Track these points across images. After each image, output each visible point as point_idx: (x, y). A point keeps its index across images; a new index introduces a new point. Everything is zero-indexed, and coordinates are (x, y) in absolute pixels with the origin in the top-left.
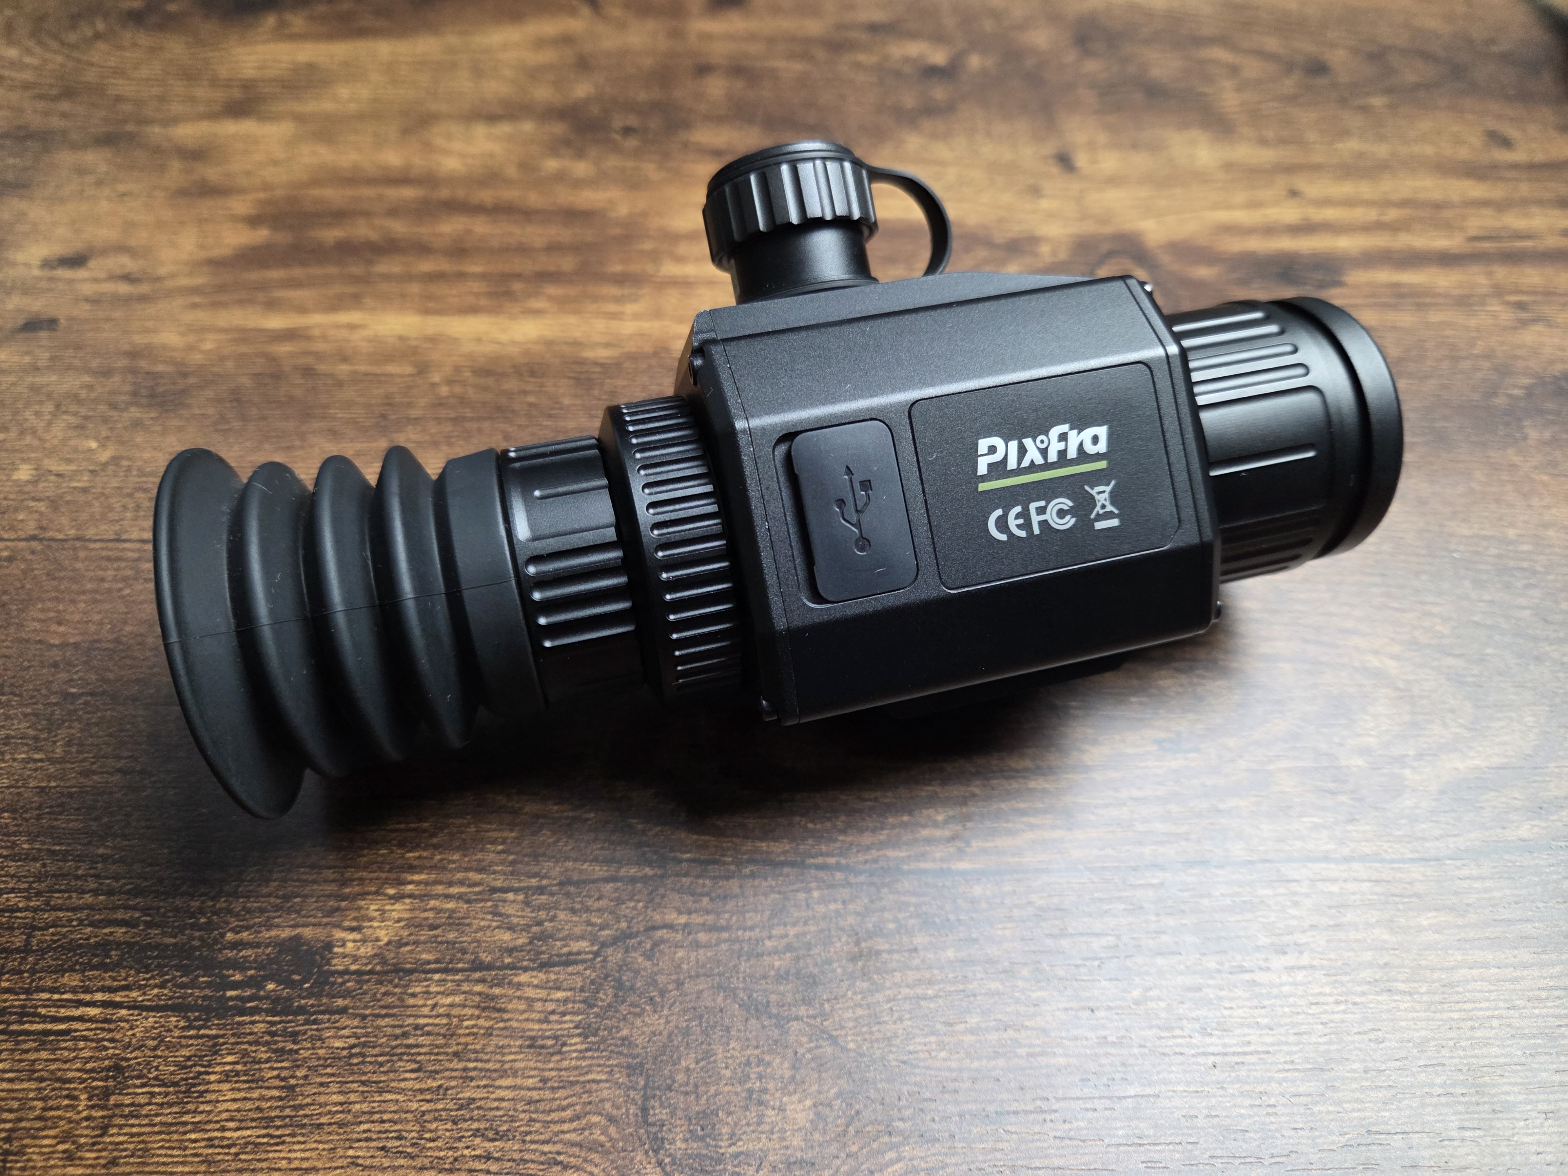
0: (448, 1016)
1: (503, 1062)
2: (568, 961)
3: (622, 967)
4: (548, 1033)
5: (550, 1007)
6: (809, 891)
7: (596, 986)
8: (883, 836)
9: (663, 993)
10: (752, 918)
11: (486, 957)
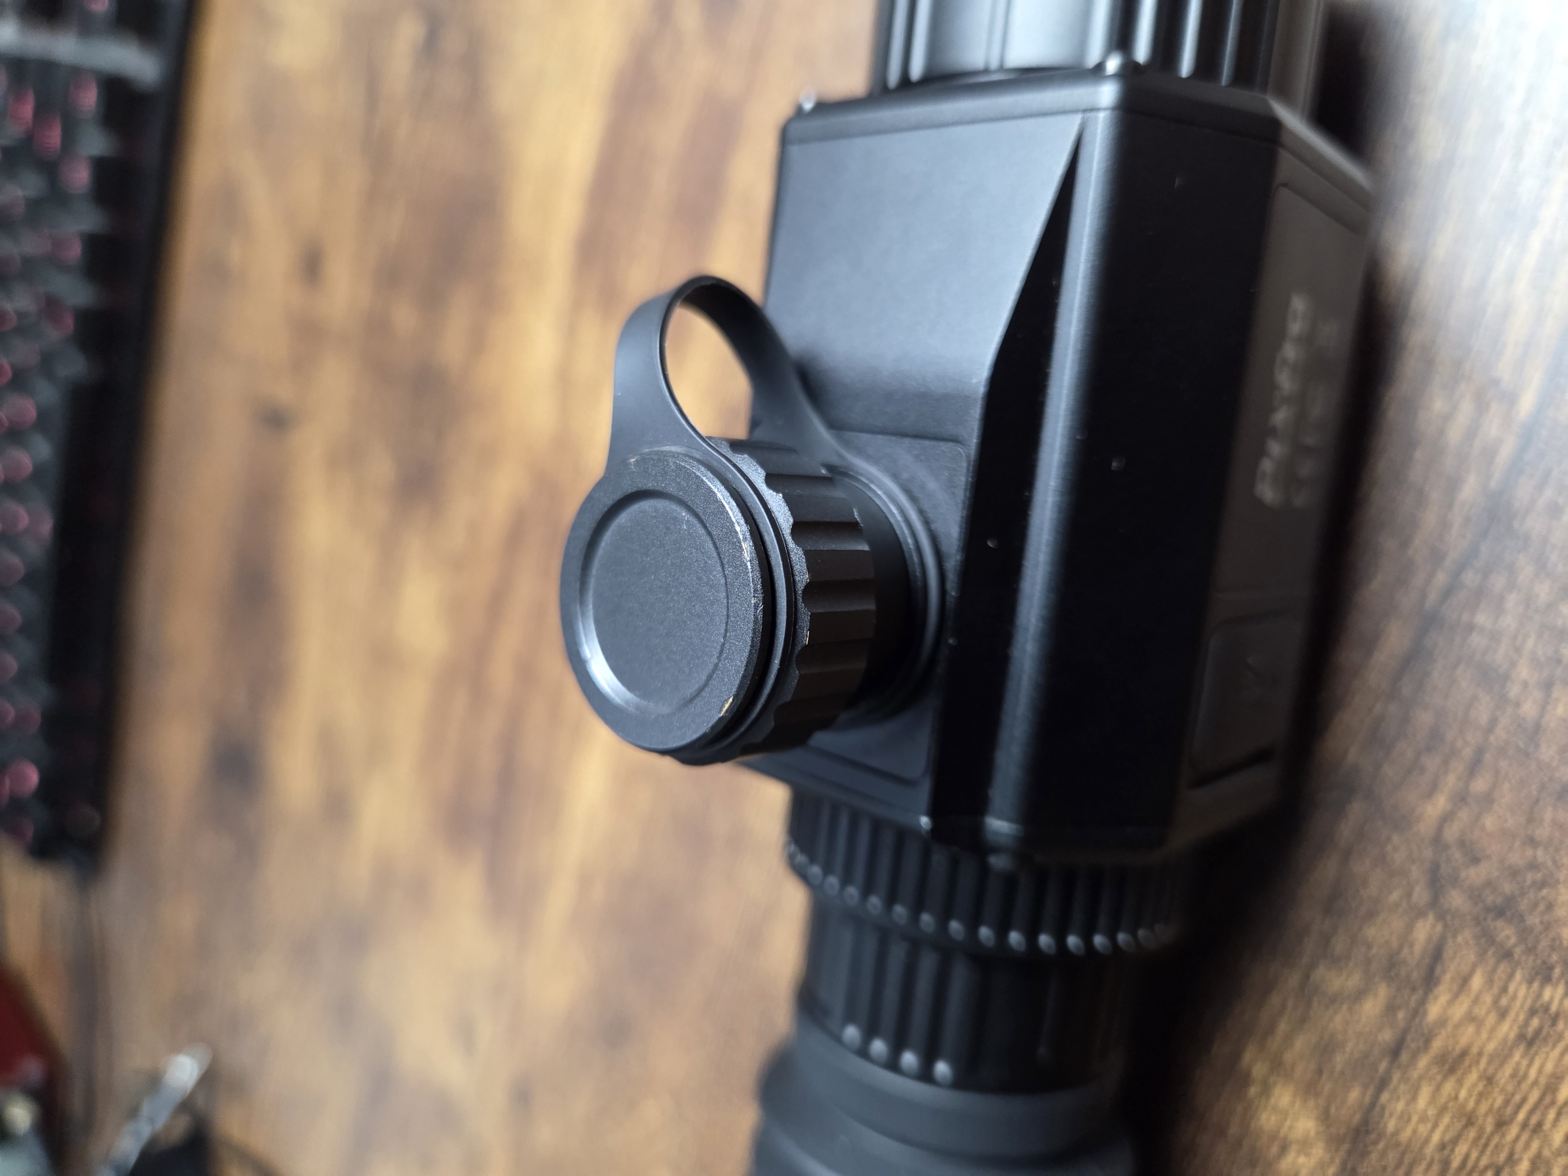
0: (1443, 1109)
1: (1535, 1083)
2: (1436, 955)
3: (1475, 895)
4: (1522, 1017)
5: (1488, 999)
6: (1471, 628)
7: (1487, 938)
8: (1435, 496)
9: (1533, 866)
10: (1482, 713)
11: (1387, 1036)
